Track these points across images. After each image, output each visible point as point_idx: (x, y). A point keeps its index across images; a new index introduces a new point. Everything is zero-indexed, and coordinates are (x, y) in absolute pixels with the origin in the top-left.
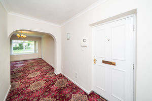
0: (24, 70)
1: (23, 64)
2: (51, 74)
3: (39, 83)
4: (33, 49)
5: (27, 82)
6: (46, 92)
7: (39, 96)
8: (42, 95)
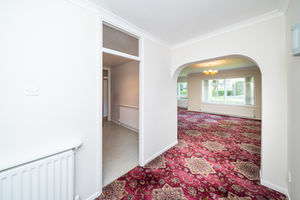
0: (207, 131)
1: (215, 121)
2: (246, 168)
3: (204, 166)
4: (244, 96)
5: (193, 150)
6: (196, 188)
7: (182, 182)
8: (187, 185)
